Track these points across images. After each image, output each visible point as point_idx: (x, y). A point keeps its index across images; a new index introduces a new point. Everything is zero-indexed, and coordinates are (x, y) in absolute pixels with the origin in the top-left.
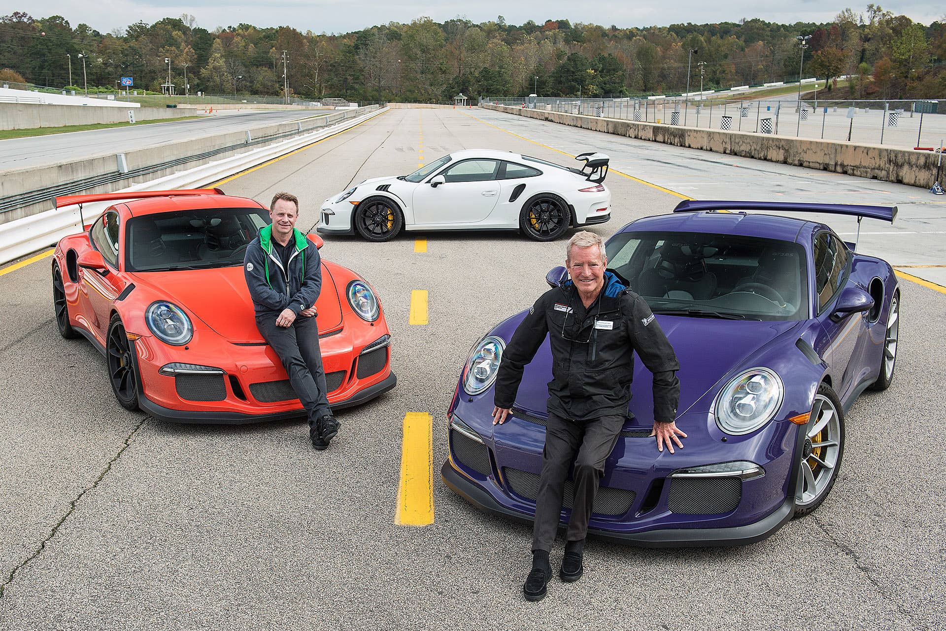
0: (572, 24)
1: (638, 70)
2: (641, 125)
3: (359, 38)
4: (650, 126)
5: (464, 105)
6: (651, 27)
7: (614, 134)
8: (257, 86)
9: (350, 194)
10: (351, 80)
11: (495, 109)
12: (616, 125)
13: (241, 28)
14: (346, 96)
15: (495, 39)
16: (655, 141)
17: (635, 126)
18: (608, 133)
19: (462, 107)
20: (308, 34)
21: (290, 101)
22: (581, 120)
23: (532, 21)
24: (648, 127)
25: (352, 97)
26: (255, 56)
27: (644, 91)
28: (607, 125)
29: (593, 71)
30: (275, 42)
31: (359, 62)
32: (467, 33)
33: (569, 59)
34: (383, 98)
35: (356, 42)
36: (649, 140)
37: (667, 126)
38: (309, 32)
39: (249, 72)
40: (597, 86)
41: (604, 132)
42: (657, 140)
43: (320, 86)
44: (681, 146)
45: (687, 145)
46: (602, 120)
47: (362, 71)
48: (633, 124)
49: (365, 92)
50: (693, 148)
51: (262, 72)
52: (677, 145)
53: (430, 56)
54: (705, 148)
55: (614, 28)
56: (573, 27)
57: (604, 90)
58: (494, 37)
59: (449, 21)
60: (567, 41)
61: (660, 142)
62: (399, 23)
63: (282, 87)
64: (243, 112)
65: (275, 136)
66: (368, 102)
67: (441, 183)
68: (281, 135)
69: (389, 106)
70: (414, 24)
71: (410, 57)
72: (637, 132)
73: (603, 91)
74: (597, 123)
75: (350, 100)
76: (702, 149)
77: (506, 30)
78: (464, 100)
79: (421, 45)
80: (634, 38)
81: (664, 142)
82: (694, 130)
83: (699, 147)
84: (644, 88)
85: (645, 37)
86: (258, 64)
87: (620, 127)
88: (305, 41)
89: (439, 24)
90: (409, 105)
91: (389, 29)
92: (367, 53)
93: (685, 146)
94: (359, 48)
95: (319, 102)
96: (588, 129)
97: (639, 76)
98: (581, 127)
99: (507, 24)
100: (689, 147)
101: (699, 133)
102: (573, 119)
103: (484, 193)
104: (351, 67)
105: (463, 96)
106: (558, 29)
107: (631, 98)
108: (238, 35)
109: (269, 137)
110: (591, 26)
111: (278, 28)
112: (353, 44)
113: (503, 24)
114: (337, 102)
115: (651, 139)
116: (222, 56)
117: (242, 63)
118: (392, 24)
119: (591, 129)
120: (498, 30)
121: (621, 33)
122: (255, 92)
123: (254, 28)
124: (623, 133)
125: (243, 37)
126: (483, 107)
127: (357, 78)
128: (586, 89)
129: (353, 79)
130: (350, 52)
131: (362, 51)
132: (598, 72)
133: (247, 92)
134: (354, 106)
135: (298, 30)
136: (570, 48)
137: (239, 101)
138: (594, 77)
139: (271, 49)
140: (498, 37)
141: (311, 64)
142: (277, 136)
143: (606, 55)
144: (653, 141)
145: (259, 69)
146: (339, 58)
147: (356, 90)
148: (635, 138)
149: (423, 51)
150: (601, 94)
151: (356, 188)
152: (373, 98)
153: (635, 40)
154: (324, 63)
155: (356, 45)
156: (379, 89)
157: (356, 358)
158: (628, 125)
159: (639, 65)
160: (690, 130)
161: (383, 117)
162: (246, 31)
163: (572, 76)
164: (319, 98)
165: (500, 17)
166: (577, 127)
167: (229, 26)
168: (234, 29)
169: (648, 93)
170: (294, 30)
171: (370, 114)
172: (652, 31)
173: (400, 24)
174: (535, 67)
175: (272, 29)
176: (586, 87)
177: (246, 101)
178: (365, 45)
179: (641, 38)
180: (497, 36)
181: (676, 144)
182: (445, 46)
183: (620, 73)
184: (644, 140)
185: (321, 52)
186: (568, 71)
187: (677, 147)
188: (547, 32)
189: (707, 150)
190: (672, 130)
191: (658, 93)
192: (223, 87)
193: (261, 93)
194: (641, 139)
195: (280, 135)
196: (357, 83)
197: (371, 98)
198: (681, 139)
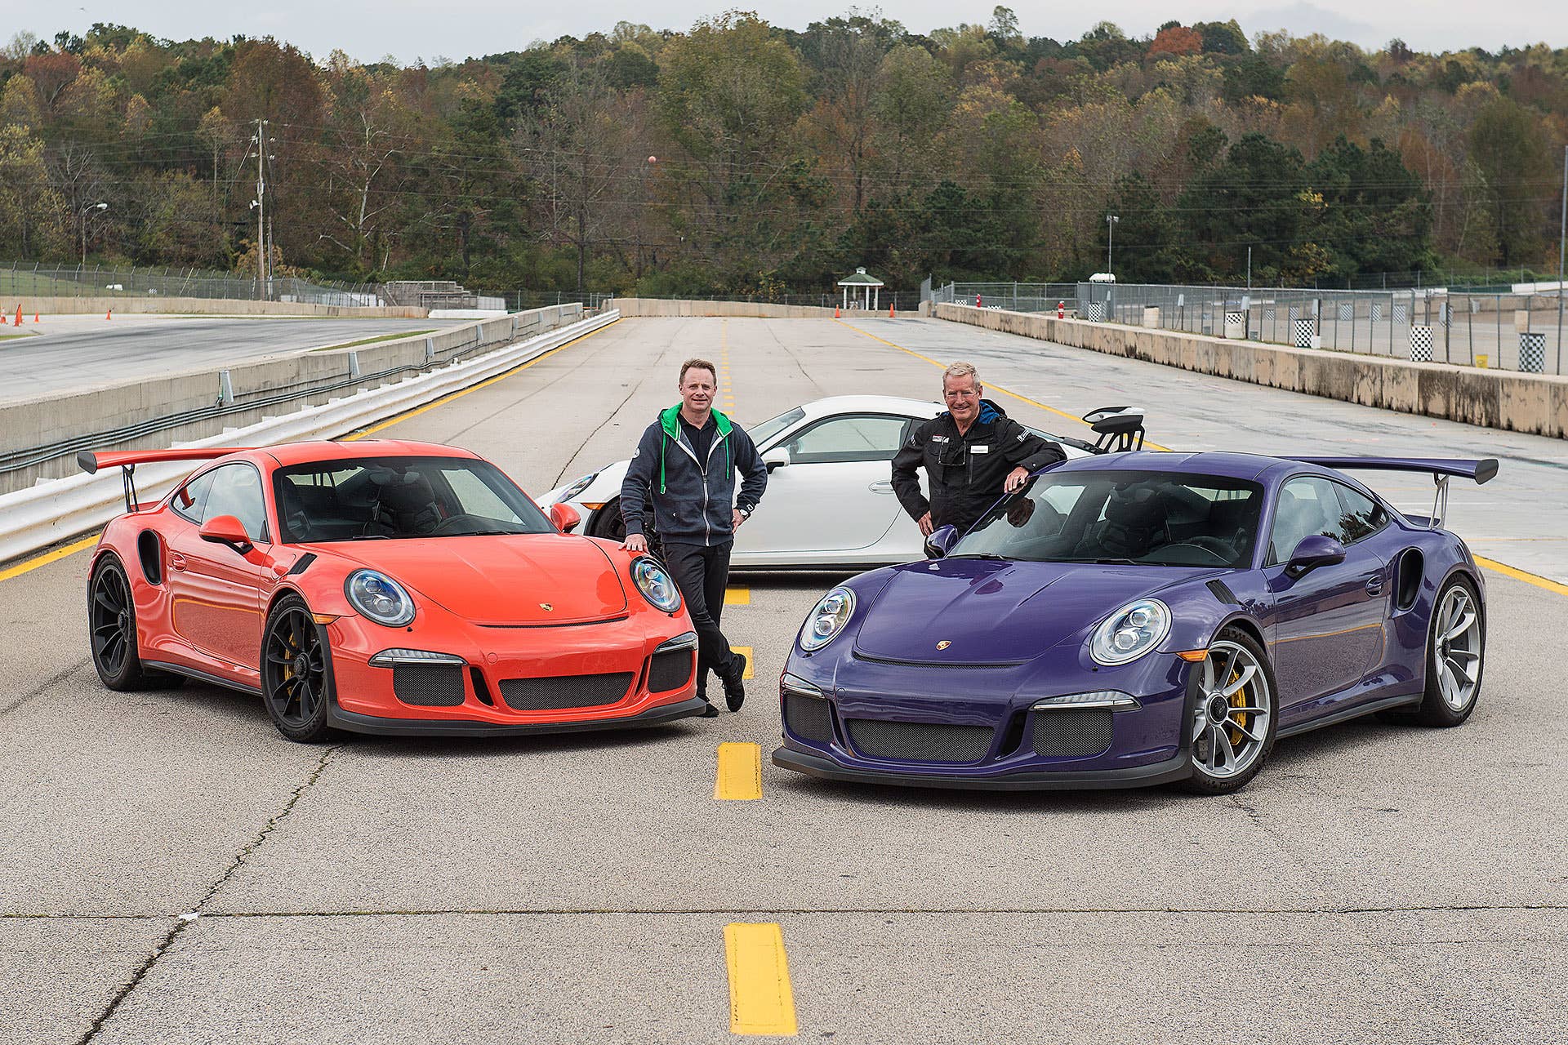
0: (1252, 37)
1: (1477, 191)
2: (1388, 367)
3: (512, 79)
4: (1410, 369)
5: (871, 308)
6: (1529, 47)
7: (1318, 394)
8: (156, 236)
9: (583, 487)
10: (485, 219)
11: (973, 322)
12: (1323, 367)
13: (98, 40)
14: (466, 273)
15: (982, 86)
16: (1426, 413)
17: (1374, 370)
18: (1304, 391)
19: (866, 315)
20: (334, 63)
21: (274, 288)
22: (1230, 354)
23: (1111, 25)
24: (1407, 374)
25: (488, 276)
26: (152, 135)
27: (1502, 264)
28: (1301, 369)
29: (1318, 198)
30: (221, 88)
31: (512, 159)
32: (888, 63)
33: (1235, 157)
34: (593, 281)
35: (500, 93)
36: (1410, 411)
37: (1453, 369)
38: (338, 56)
39: (127, 189)
40: (1334, 246)
41: (1294, 390)
42: (1430, 410)
43: (376, 238)
44: (1490, 425)
45: (1504, 422)
46: (1288, 354)
47: (523, 189)
48: (1369, 366)
49: (531, 260)
50: (1518, 431)
51: (172, 188)
52: (1480, 425)
53: (755, 142)
54: (1547, 431)
55: (1399, 52)
56: (1254, 47)
57: (1358, 260)
58: (980, 79)
59: (823, 22)
60: (1232, 95)
61: (1438, 416)
62: (647, 28)
63: (245, 241)
64: (122, 321)
65: (289, 391)
66: (540, 294)
67: (781, 464)
68: (305, 387)
69: (615, 308)
70: (703, 33)
71: (686, 144)
72: (1378, 388)
73: (1353, 262)
74: (1272, 362)
75: (481, 286)
76: (1539, 432)
77: (1020, 56)
78: (872, 290)
79: (726, 103)
80: (1465, 86)
81: (1447, 417)
82: (1520, 380)
83: (1534, 429)
84: (1497, 254)
85: (1503, 82)
86: (159, 161)
87: (1335, 374)
88: (325, 87)
89: (789, 33)
90: (685, 305)
91: (615, 47)
92: (540, 129)
93: (1498, 427)
94: (513, 114)
95: (371, 292)
96: (1249, 381)
97: (1479, 214)
98: (1230, 376)
99: (1023, 35)
100: (1510, 428)
101: (1531, 387)
102: (1207, 353)
103: (875, 486)
104: (483, 178)
105: (868, 277)
106: (1203, 53)
107: (1455, 288)
108: (92, 62)
109: (275, 394)
110: (1319, 41)
111: (232, 42)
112: (489, 99)
113: (1013, 34)
114: (434, 292)
115: (1415, 409)
116: (33, 134)
117: (105, 158)
118: (625, 29)
119: (1258, 383)
120: (993, 55)
121: (1422, 68)
122: (147, 258)
123: (147, 39)
124: (1344, 391)
125: (109, 68)
126: (935, 315)
127: (507, 214)
128: (1297, 257)
129: (490, 217)
130: (480, 126)
131: (523, 124)
132: (1337, 201)
133: (119, 257)
134: (491, 310)
135: (303, 50)
136: (1242, 117)
137: (99, 286)
138: (1325, 216)
139: (207, 111)
140: (995, 80)
141: (344, 164)
142: (296, 390)
143: (1363, 144)
144: (1419, 413)
145: (164, 179)
146: (442, 147)
147: (498, 252)
148: (1375, 405)
149: (733, 126)
150: (1348, 275)
151: (595, 476)
152: (559, 282)
153: (1469, 95)
154: (391, 165)
155: (500, 100)
156: (583, 251)
157: (648, 658)
158: (1355, 370)
159: (1476, 176)
160: (1510, 379)
161: (601, 342)
162: (119, 50)
163: (1248, 213)
164: (373, 280)
165: (1000, 11)
166: (1218, 375)
167: (61, 32)
168: (77, 42)
169: (1513, 273)
170: (290, 50)
171: (553, 333)
172: (1531, 62)
173: (655, 30)
174: (1117, 182)
175: (209, 43)
176: (1295, 251)
177: (119, 287)
178: (531, 103)
179: (1487, 86)
180: (989, 75)
181: (1476, 422)
182: (809, 109)
183: (1413, 204)
184: (1399, 410)
185: (380, 123)
186: (1233, 195)
187: (1480, 429)
188: (1163, 64)
189: (1551, 436)
190: (1467, 382)
191: (1549, 272)
192: (35, 237)
193: (170, 259)
194: (1390, 407)
195: (301, 388)
196: (503, 229)
197: (551, 282)
198: (1488, 406)
